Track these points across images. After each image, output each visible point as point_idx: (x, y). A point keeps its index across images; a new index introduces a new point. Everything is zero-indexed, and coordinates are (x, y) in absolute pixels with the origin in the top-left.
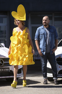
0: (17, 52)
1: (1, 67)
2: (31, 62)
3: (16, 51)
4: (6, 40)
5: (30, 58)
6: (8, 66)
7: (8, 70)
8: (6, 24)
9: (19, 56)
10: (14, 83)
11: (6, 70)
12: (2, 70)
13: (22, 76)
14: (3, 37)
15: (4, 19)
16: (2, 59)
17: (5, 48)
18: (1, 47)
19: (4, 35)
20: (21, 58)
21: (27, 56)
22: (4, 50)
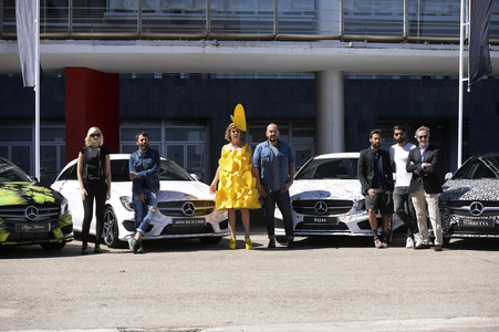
0: (232, 185)
3: (229, 183)
7: (202, 222)
9: (236, 191)
12: (192, 222)
16: (192, 201)
17: (198, 182)
20: (239, 195)
21: (250, 192)
22: (195, 186)
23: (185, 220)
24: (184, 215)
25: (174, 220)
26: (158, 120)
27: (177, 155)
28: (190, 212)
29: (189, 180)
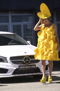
1: (28, 64)
2: (56, 58)
4: (32, 38)
5: (55, 54)
6: (34, 63)
7: (34, 67)
8: (32, 22)
9: (44, 51)
10: (43, 79)
11: (33, 67)
12: (29, 67)
13: (49, 72)
14: (29, 35)
15: (30, 17)
16: (28, 56)
17: (31, 45)
18: (27, 45)
19: (30, 33)
20: (46, 53)
22: (30, 47)
23: (25, 66)
24: (24, 64)
25: (20, 66)
26: (7, 11)
27: (18, 30)
28: (27, 62)
29: (26, 44)
